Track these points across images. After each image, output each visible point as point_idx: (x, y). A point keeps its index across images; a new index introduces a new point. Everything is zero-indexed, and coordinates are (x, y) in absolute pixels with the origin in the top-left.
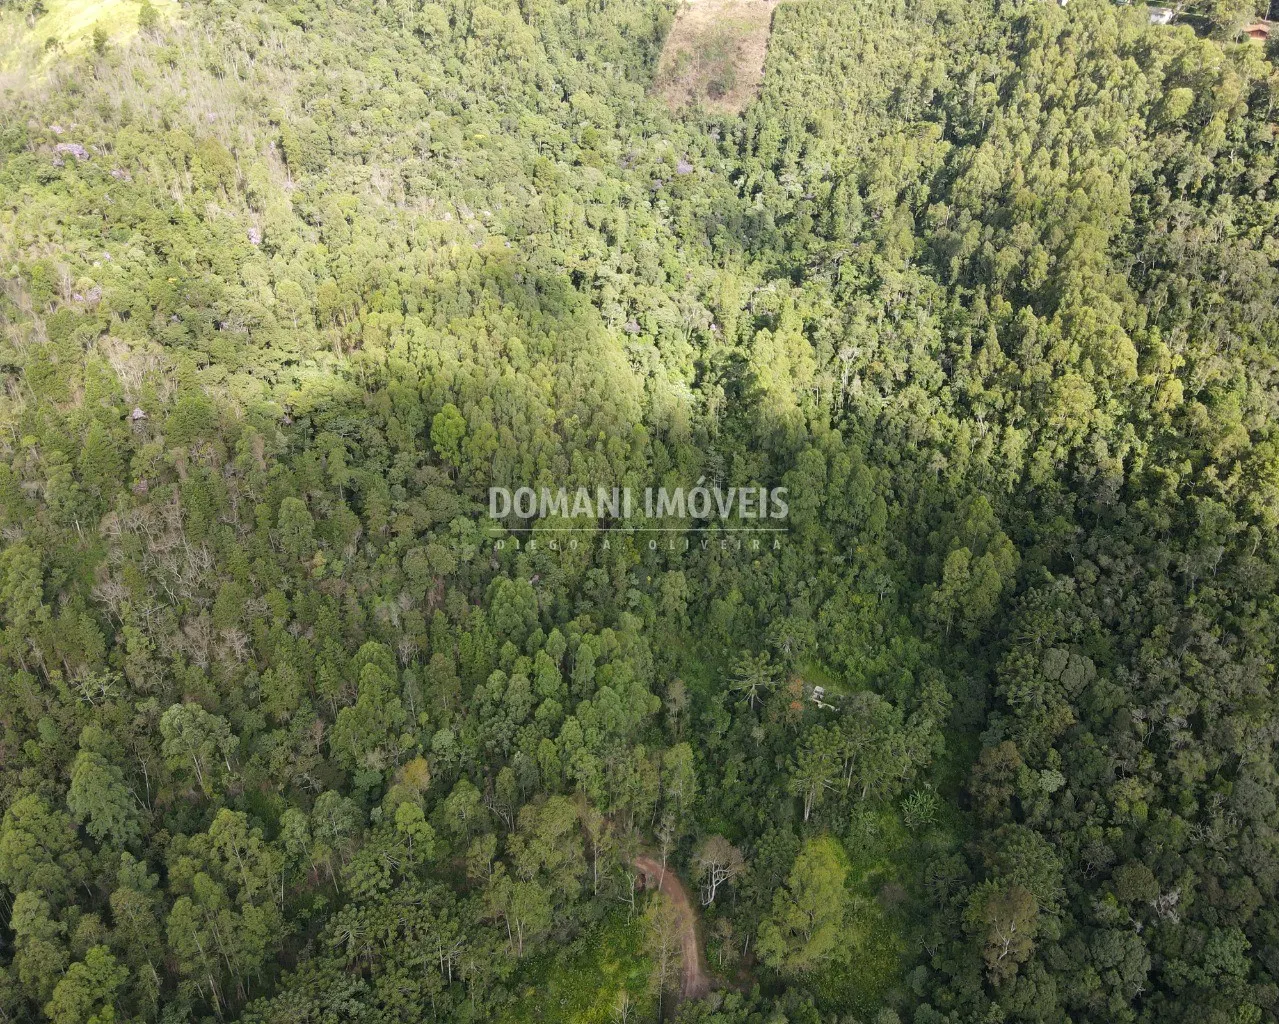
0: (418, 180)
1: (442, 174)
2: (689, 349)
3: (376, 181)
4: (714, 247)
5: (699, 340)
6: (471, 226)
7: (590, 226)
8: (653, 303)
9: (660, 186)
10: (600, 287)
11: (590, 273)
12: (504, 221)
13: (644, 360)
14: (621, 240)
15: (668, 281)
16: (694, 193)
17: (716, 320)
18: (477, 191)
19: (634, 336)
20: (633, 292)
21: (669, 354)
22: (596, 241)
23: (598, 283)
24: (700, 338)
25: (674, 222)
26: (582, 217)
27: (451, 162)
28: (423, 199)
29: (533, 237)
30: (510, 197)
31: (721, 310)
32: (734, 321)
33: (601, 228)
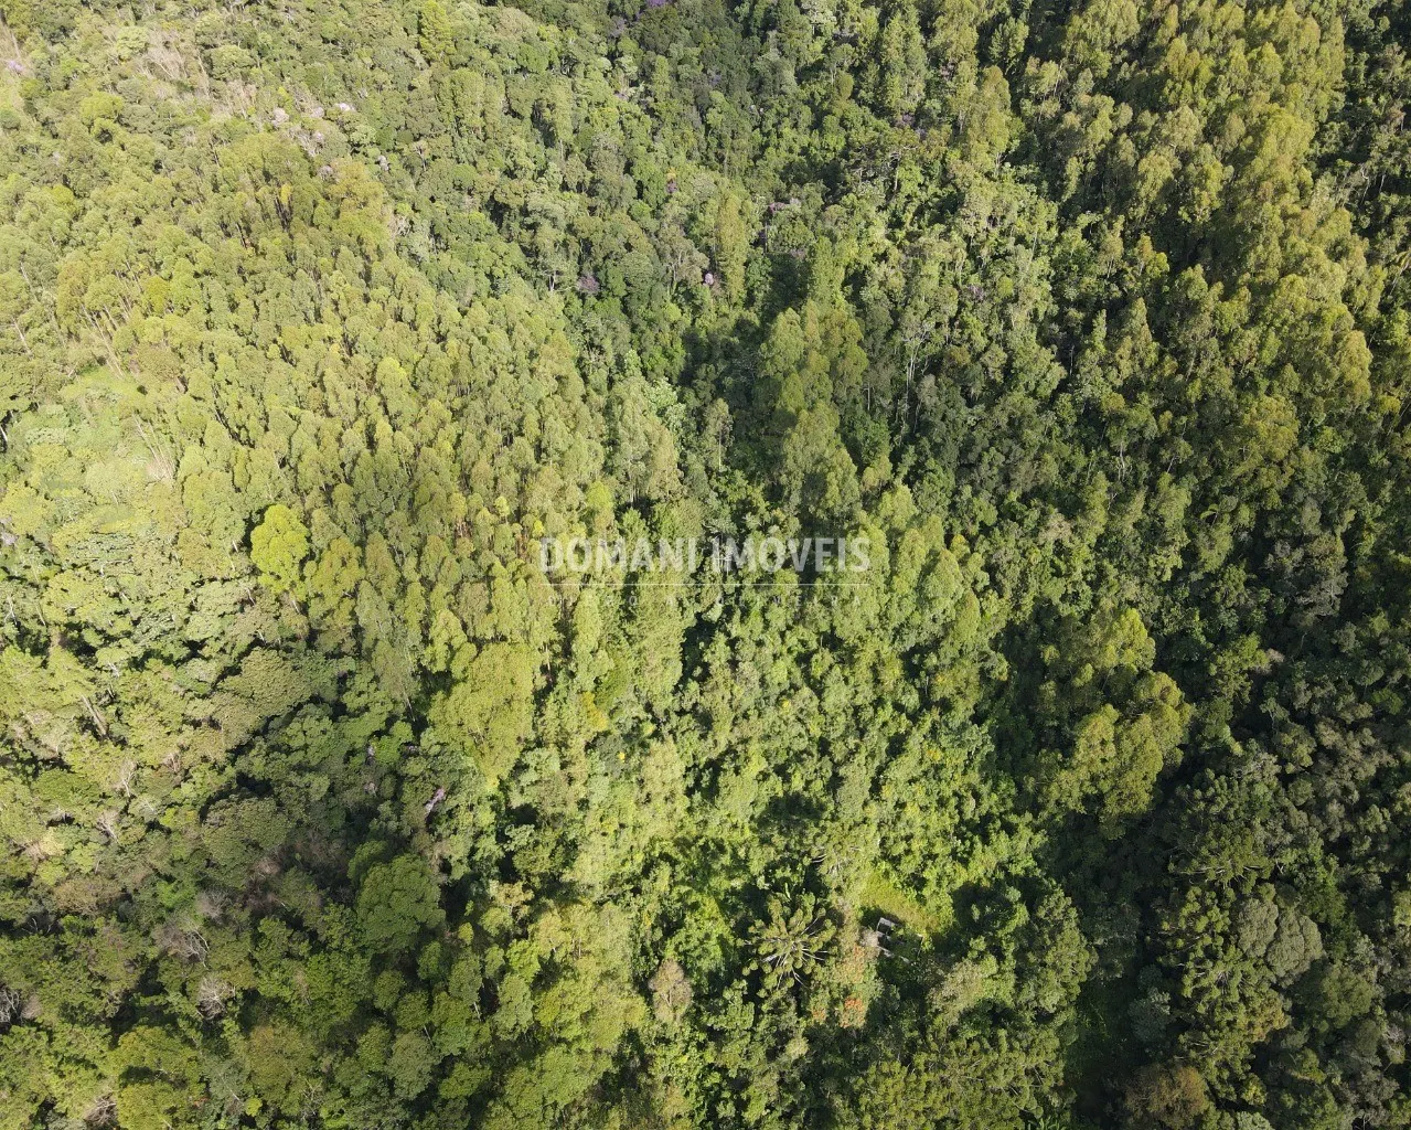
0: (228, 52)
1: (265, 37)
2: (674, 312)
3: (157, 54)
4: (708, 127)
5: (688, 297)
6: (318, 135)
7: (515, 114)
8: (616, 244)
9: (623, 30)
10: (533, 227)
11: (515, 203)
12: (372, 118)
13: (607, 344)
14: (564, 135)
15: (640, 196)
16: (674, 39)
17: (713, 268)
18: (326, 67)
19: (591, 300)
20: (585, 223)
21: (643, 325)
22: (523, 142)
23: (529, 221)
24: (690, 296)
25: (647, 93)
26: (499, 101)
27: (280, 15)
28: (236, 84)
29: (422, 143)
30: (381, 76)
31: (720, 248)
32: (741, 269)
33: (532, 117)
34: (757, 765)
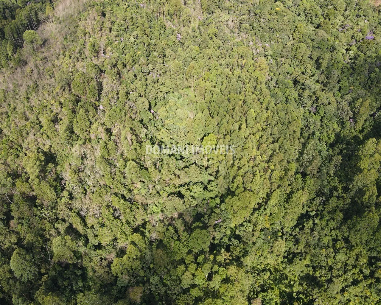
0: (245, 25)
1: (255, 24)
2: (336, 126)
3: (230, 22)
4: (370, 77)
6: (258, 50)
7: (311, 58)
8: (326, 102)
9: (354, 43)
10: (304, 89)
11: (302, 81)
12: (273, 50)
13: (312, 127)
14: (323, 67)
15: (339, 91)
16: (369, 50)
17: (354, 118)
18: (267, 35)
19: (312, 114)
20: (320, 93)
21: (325, 126)
22: (310, 67)
23: (303, 87)
24: (343, 123)
25: (354, 63)
26: (308, 54)
27: (261, 20)
28: (244, 34)
29: (283, 59)
30: (279, 40)
31: (358, 113)
32: (363, 121)
33: (316, 61)
34: (306, 262)
